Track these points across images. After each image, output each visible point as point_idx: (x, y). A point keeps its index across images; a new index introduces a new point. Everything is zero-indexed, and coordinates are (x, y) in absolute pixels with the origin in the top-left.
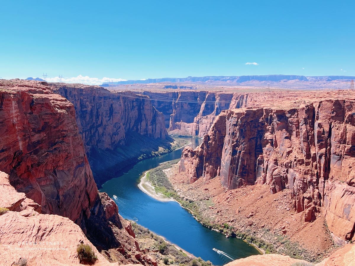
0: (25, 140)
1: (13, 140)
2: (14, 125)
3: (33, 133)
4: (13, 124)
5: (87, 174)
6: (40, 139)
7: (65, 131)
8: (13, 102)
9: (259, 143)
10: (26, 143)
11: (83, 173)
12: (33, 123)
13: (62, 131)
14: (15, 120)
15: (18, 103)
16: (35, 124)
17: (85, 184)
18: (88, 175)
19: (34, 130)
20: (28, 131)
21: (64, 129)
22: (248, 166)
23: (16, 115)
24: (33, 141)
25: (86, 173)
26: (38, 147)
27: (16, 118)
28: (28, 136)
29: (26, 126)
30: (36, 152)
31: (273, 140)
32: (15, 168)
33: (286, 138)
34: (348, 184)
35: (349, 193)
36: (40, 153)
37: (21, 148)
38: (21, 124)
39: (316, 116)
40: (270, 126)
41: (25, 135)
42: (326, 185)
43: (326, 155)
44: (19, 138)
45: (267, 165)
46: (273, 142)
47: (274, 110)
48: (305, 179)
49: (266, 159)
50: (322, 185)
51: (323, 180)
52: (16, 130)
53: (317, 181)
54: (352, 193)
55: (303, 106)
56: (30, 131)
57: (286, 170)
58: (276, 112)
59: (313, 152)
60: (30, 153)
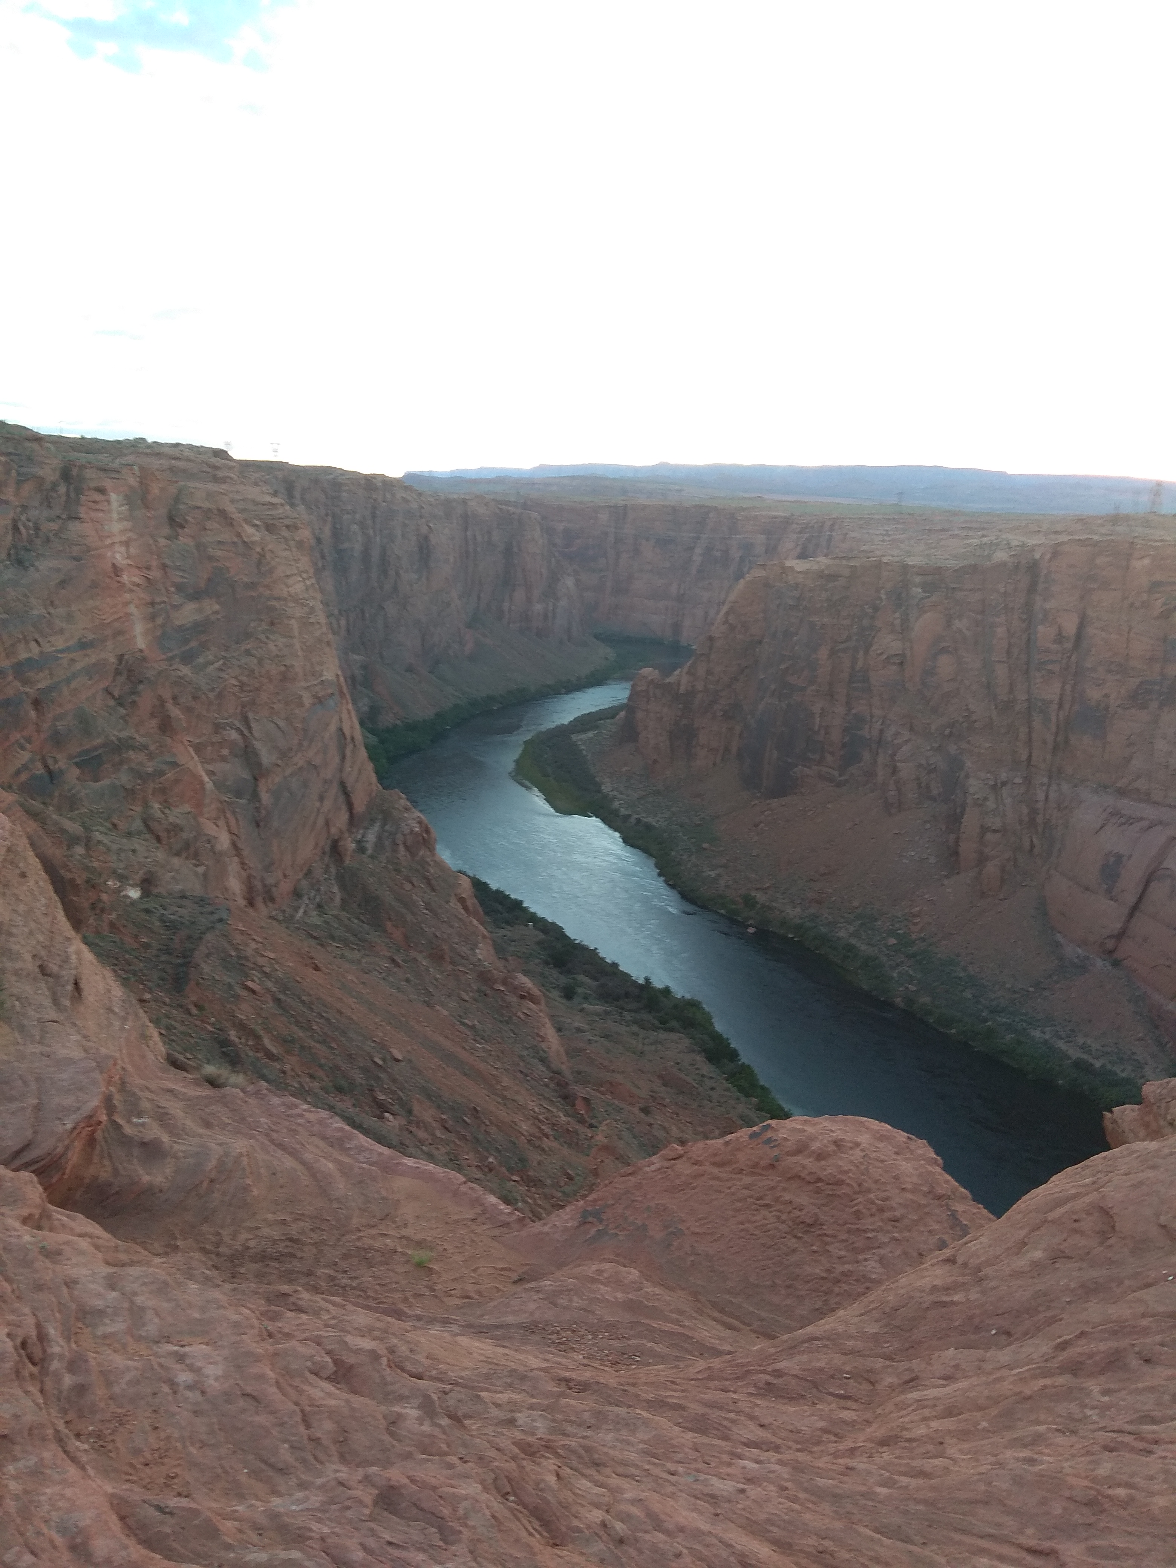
0: (153, 618)
1: (115, 617)
2: (116, 570)
3: (177, 599)
4: (114, 565)
5: (344, 734)
6: (198, 617)
7: (278, 599)
8: (113, 496)
9: (860, 664)
10: (155, 627)
11: (333, 728)
12: (178, 568)
13: (268, 600)
14: (119, 557)
15: (129, 500)
16: (185, 571)
17: (337, 760)
18: (348, 737)
19: (180, 588)
20: (163, 591)
21: (277, 592)
22: (822, 732)
23: (124, 538)
24: (178, 623)
25: (341, 730)
26: (193, 644)
27: (123, 549)
28: (162, 606)
29: (155, 574)
30: (187, 658)
31: (903, 655)
32: (120, 701)
33: (944, 650)
34: (1122, 792)
35: (1123, 820)
36: (201, 660)
37: (141, 643)
38: (138, 568)
39: (1041, 586)
40: (897, 615)
41: (152, 604)
42: (1052, 795)
43: (1061, 705)
44: (132, 609)
45: (881, 731)
46: (901, 664)
47: (913, 566)
48: (989, 775)
49: (877, 712)
50: (1041, 796)
51: (1045, 780)
52: (123, 585)
53: (1028, 780)
54: (1129, 821)
55: (1001, 556)
56: (167, 590)
57: (935, 745)
58: (918, 574)
59: (1022, 697)
60: (170, 659)
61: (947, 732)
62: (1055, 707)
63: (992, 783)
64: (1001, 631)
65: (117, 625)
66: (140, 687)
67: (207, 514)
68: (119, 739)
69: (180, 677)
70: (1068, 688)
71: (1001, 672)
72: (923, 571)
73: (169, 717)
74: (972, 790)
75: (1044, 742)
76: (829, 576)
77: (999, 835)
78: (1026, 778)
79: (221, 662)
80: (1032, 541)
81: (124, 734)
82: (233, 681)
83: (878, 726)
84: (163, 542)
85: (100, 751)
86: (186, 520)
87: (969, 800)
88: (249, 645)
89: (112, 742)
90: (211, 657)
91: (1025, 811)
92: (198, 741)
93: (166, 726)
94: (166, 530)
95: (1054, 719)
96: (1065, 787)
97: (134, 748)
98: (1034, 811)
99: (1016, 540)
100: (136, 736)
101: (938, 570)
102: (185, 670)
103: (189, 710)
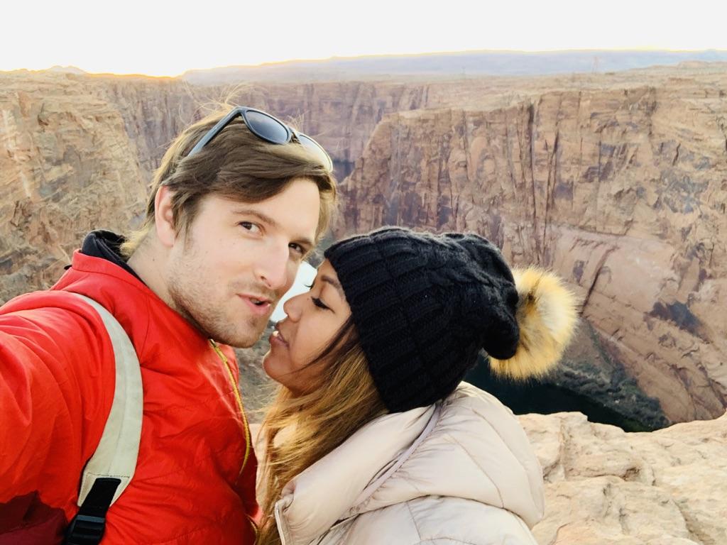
0: (34, 178)
1: (12, 180)
2: (10, 154)
3: (47, 166)
4: (9, 152)
6: (61, 175)
7: (106, 160)
8: (4, 112)
9: (444, 168)
10: (35, 184)
12: (46, 148)
13: (101, 161)
14: (11, 146)
15: (14, 113)
16: (50, 150)
19: (48, 160)
20: (39, 162)
21: (105, 156)
22: (427, 207)
23: (13, 135)
24: (49, 179)
26: (59, 190)
27: (13, 141)
28: (39, 171)
29: (33, 153)
30: (56, 199)
31: (466, 162)
32: (20, 228)
33: (487, 158)
34: (582, 228)
35: (583, 243)
36: (64, 199)
37: (28, 194)
38: (23, 151)
39: (535, 119)
40: (462, 139)
41: (33, 170)
42: (547, 233)
43: (549, 184)
44: (21, 174)
45: (457, 204)
46: (466, 166)
47: (468, 112)
48: (515, 224)
49: (455, 194)
50: (541, 233)
51: (544, 224)
52: (15, 162)
53: (535, 226)
54: (586, 243)
55: (514, 103)
56: (41, 162)
57: (486, 210)
58: (471, 116)
59: (528, 180)
60: (46, 201)
61: (492, 202)
62: (546, 184)
63: (516, 228)
64: (516, 145)
65: (13, 185)
66: (30, 219)
67: (61, 116)
68: (20, 249)
69: (54, 210)
70: (552, 174)
71: (517, 168)
72: (473, 115)
73: (48, 233)
74: (506, 233)
75: (541, 204)
76: (424, 120)
77: (521, 256)
78: (533, 225)
79: (76, 199)
80: (530, 94)
81: (23, 246)
82: (84, 209)
83: (455, 202)
84: (36, 134)
85: (10, 257)
86: (48, 121)
87: (505, 239)
88: (92, 187)
89: (16, 251)
90: (70, 197)
91: (534, 242)
92: (67, 245)
93: (47, 238)
94: (38, 128)
95: (546, 192)
96: (554, 228)
97: (30, 254)
98: (538, 242)
99: (522, 93)
100: (30, 246)
101: (481, 113)
102: (56, 206)
103: (60, 228)
